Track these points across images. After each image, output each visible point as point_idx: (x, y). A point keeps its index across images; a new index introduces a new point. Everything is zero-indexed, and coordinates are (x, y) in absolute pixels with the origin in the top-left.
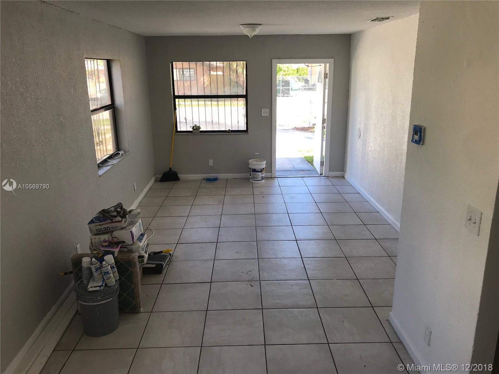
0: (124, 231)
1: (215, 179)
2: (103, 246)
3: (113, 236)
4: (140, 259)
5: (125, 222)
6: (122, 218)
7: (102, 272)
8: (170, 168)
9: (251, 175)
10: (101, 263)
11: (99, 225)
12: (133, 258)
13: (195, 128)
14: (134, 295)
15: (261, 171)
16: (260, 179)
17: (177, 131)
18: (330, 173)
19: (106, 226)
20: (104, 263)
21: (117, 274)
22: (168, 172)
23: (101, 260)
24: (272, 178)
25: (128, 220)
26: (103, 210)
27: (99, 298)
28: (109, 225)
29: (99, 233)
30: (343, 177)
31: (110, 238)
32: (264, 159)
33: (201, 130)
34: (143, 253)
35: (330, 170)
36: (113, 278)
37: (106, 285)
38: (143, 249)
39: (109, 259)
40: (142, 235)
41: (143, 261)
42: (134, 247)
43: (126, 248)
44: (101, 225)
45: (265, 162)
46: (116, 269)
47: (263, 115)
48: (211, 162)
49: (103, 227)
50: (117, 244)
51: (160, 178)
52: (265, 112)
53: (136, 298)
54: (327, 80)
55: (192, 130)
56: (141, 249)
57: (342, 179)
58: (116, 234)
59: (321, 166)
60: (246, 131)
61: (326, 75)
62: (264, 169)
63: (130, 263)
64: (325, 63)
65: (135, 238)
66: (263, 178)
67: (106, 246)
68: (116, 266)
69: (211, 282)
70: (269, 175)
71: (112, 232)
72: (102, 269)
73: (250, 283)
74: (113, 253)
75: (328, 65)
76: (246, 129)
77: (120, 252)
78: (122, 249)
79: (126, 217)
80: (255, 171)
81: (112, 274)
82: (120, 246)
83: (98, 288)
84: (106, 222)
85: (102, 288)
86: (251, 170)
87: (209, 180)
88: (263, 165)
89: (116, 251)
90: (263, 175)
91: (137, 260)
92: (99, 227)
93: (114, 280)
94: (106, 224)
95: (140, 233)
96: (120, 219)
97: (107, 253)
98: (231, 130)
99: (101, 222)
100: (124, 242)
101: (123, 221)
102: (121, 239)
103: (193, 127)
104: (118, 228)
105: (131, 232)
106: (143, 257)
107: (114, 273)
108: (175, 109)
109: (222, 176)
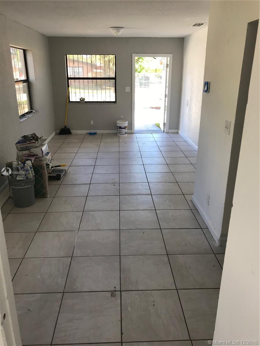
0: (37, 148)
1: (95, 134)
2: (25, 156)
3: (31, 152)
4: (47, 166)
5: (38, 143)
6: (36, 140)
7: (24, 170)
8: (65, 126)
9: (118, 131)
10: (24, 165)
11: (22, 145)
12: (43, 164)
13: (81, 99)
14: (43, 187)
15: (125, 128)
16: (124, 133)
17: (70, 102)
18: (169, 130)
19: (26, 145)
20: (26, 164)
21: (33, 172)
22: (64, 128)
23: (24, 163)
24: (132, 133)
25: (39, 142)
26: (24, 136)
27: (23, 184)
28: (28, 145)
29: (22, 150)
30: (178, 133)
31: (29, 153)
32: (127, 120)
33: (85, 101)
34: (49, 163)
35: (169, 129)
36: (31, 174)
37: (27, 178)
38: (48, 160)
39: (29, 163)
40: (48, 153)
41: (49, 167)
42: (43, 159)
43: (39, 159)
44: (23, 145)
45: (128, 122)
46: (33, 169)
47: (126, 91)
48: (92, 123)
49: (24, 146)
50: (33, 156)
51: (59, 133)
52: (127, 89)
53: (45, 188)
54: (168, 68)
55: (79, 101)
56: (47, 160)
57: (177, 135)
58: (32, 150)
59: (164, 126)
60: (115, 102)
61: (167, 65)
62: (126, 127)
63: (41, 167)
64: (167, 57)
65: (44, 154)
66: (126, 133)
67: (27, 157)
68: (33, 167)
69: (90, 184)
70: (130, 131)
71: (30, 149)
72: (25, 168)
73: (113, 184)
74: (31, 160)
75: (169, 58)
76: (115, 101)
77: (35, 161)
78: (36, 159)
79: (38, 140)
80: (120, 128)
81: (30, 171)
82: (35, 157)
83: (23, 179)
84: (26, 143)
85: (25, 178)
86: (118, 128)
87: (91, 134)
88: (126, 124)
89: (33, 159)
90: (126, 131)
91: (45, 165)
92: (22, 146)
93: (32, 175)
94: (26, 144)
95: (47, 152)
96: (35, 141)
97: (27, 160)
98: (105, 101)
99: (23, 143)
100: (37, 155)
101: (37, 143)
102: (35, 153)
103: (80, 99)
104: (34, 147)
105: (41, 149)
106: (49, 165)
107: (31, 171)
108: (68, 86)
109: (98, 132)
